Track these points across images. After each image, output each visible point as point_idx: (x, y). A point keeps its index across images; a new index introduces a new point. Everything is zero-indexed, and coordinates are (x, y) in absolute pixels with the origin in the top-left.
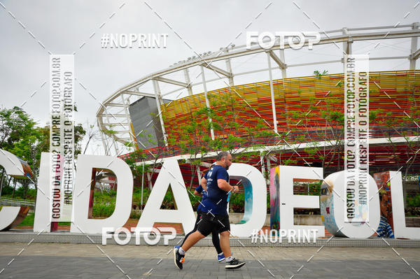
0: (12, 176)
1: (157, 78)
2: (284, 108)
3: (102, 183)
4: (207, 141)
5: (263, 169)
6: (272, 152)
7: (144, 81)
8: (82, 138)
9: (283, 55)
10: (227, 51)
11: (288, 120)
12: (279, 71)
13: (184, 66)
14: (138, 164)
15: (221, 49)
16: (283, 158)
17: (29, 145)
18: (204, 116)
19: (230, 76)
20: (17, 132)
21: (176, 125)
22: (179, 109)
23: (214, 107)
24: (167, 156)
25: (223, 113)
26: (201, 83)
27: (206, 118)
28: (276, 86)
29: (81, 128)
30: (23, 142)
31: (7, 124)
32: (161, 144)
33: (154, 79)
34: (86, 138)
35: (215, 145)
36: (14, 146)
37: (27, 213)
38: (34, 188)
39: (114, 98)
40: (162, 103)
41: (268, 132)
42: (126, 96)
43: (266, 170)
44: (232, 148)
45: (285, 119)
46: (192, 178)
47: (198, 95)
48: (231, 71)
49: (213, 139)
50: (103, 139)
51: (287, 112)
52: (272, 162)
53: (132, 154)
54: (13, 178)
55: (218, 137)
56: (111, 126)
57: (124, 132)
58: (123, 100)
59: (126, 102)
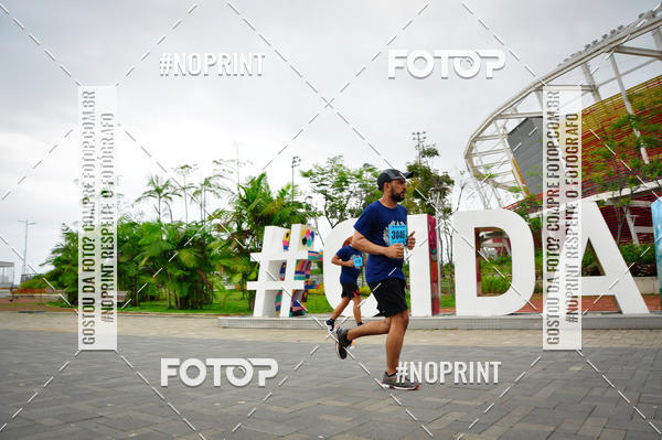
1: (541, 87)
3: (485, 248)
4: (639, 167)
7: (523, 96)
8: (450, 191)
13: (581, 60)
14: (533, 216)
15: (640, 16)
18: (628, 127)
23: (641, 113)
26: (613, 79)
27: (631, 131)
29: (447, 177)
31: (359, 187)
33: (537, 90)
34: (455, 189)
35: (652, 171)
39: (485, 128)
42: (500, 122)
46: (620, 227)
47: (611, 98)
49: (647, 162)
50: (478, 189)
53: (521, 204)
55: (654, 158)
56: (487, 168)
57: (505, 173)
58: (498, 130)
59: (501, 131)
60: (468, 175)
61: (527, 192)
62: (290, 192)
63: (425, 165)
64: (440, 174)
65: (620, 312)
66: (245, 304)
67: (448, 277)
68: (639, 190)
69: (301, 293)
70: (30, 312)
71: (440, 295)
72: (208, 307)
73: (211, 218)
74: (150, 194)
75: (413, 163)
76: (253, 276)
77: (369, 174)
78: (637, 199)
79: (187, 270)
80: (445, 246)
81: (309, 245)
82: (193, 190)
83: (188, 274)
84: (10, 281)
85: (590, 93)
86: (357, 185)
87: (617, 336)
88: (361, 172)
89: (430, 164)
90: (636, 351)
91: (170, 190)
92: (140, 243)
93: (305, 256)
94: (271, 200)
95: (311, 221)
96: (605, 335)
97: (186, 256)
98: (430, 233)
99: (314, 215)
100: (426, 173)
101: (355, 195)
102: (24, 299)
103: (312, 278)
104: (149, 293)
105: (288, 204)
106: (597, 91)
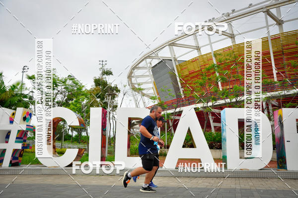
0: (70, 126)
1: (172, 44)
2: (282, 59)
3: (135, 129)
4: (216, 91)
5: (266, 112)
6: (273, 97)
7: (162, 48)
8: (117, 96)
9: (279, 12)
10: (229, 16)
11: (287, 69)
12: (277, 27)
15: (223, 14)
16: (284, 102)
17: (80, 103)
18: (212, 71)
19: (232, 37)
20: (72, 94)
21: (190, 80)
22: (191, 68)
23: (220, 63)
24: (184, 105)
25: (228, 68)
26: (207, 45)
27: (214, 73)
28: (273, 41)
29: (117, 88)
30: (76, 101)
31: (64, 88)
32: (179, 96)
33: (170, 45)
34: (120, 95)
35: (223, 94)
36: (70, 105)
37: (83, 153)
38: (86, 135)
39: (140, 63)
40: (177, 64)
41: (269, 80)
42: (148, 60)
43: (269, 112)
44: (237, 96)
45: (283, 68)
46: (206, 122)
47: (206, 54)
48: (232, 32)
49: (221, 90)
50: (134, 96)
51: (285, 62)
52: (273, 106)
54: (70, 128)
55: (225, 88)
56: (139, 85)
57: (149, 89)
58: (147, 64)
59: (149, 65)
60: (128, 87)
61: (160, 100)
62: (18, 87)
63: (105, 79)
64: (113, 86)
67: (112, 145)
68: (216, 104)
69: (19, 151)
71: (107, 155)
75: (97, 78)
77: (71, 81)
78: (215, 108)
80: (112, 127)
81: (28, 122)
85: (196, 51)
86: (63, 87)
87: (200, 181)
88: (66, 80)
90: (208, 189)
93: (24, 128)
94: (5, 91)
95: (31, 106)
96: (195, 181)
98: (103, 119)
99: (33, 103)
100: (105, 84)
101: (61, 93)
103: (28, 142)
105: (17, 94)
106: (200, 49)
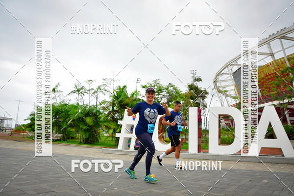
4: (291, 90)
8: (207, 97)
13: (267, 42)
22: (267, 71)
26: (281, 51)
27: (289, 74)
29: (206, 91)
39: (223, 70)
42: (230, 68)
46: (282, 116)
47: (280, 59)
50: (219, 97)
53: (238, 104)
58: (228, 71)
59: (230, 71)
61: (241, 99)
63: (196, 85)
64: (202, 90)
65: (283, 156)
66: (114, 143)
68: (291, 101)
70: (19, 141)
72: (97, 143)
73: (100, 104)
74: (74, 92)
75: (190, 84)
76: (118, 130)
77: (171, 88)
78: (291, 104)
79: (89, 126)
82: (93, 91)
83: (89, 128)
84: (10, 126)
86: (166, 93)
87: (282, 167)
88: (168, 87)
89: (198, 85)
91: (83, 90)
92: (69, 113)
94: (128, 97)
96: (277, 166)
97: (89, 120)
100: (196, 89)
101: (165, 97)
102: (16, 135)
104: (71, 136)
105: (135, 99)
106: (273, 56)
